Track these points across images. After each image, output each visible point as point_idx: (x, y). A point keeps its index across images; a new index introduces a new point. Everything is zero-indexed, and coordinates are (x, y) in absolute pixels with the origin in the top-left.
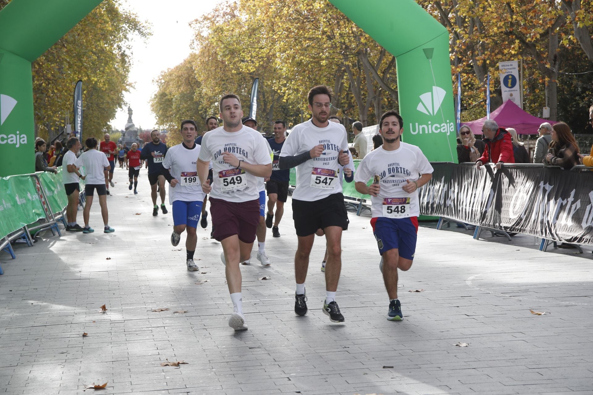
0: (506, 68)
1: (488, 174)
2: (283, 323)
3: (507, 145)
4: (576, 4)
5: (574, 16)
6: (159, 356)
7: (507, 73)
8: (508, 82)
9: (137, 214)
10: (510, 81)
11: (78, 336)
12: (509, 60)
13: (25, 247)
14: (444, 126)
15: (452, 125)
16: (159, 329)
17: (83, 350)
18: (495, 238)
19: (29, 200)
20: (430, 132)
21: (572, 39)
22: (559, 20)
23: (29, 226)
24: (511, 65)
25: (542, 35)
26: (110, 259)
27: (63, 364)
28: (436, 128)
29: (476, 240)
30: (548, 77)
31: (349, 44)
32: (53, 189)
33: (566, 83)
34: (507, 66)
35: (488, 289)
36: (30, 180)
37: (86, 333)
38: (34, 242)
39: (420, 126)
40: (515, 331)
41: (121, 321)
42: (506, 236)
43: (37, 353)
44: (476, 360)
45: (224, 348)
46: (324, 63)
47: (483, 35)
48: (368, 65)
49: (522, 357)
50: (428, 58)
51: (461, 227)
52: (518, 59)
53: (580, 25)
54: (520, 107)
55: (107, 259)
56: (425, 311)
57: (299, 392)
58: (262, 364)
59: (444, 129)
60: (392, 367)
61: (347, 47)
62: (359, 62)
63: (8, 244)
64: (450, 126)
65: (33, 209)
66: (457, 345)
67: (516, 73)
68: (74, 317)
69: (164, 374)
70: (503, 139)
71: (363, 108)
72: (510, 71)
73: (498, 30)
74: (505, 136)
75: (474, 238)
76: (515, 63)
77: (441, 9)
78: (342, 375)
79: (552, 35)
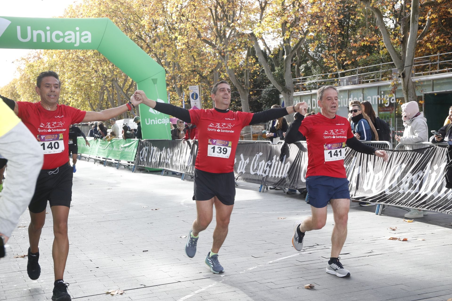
0: (192, 89)
1: (188, 146)
2: (83, 230)
4: (227, 57)
5: (226, 63)
6: (13, 252)
7: (193, 92)
10: (195, 96)
12: (194, 85)
14: (164, 120)
20: (156, 123)
21: (226, 75)
22: (219, 65)
24: (195, 88)
25: (210, 72)
28: (160, 121)
31: (107, 75)
35: (192, 207)
39: (151, 120)
46: (93, 85)
47: (180, 72)
48: (118, 87)
50: (154, 84)
51: (174, 174)
52: (199, 85)
53: (229, 68)
57: (98, 268)
59: (164, 122)
60: (147, 251)
61: (106, 77)
62: (112, 85)
64: (167, 120)
66: (181, 237)
67: (197, 92)
69: (17, 262)
72: (195, 91)
73: (188, 69)
75: (182, 180)
76: (197, 87)
77: (157, 57)
78: (121, 257)
79: (215, 72)
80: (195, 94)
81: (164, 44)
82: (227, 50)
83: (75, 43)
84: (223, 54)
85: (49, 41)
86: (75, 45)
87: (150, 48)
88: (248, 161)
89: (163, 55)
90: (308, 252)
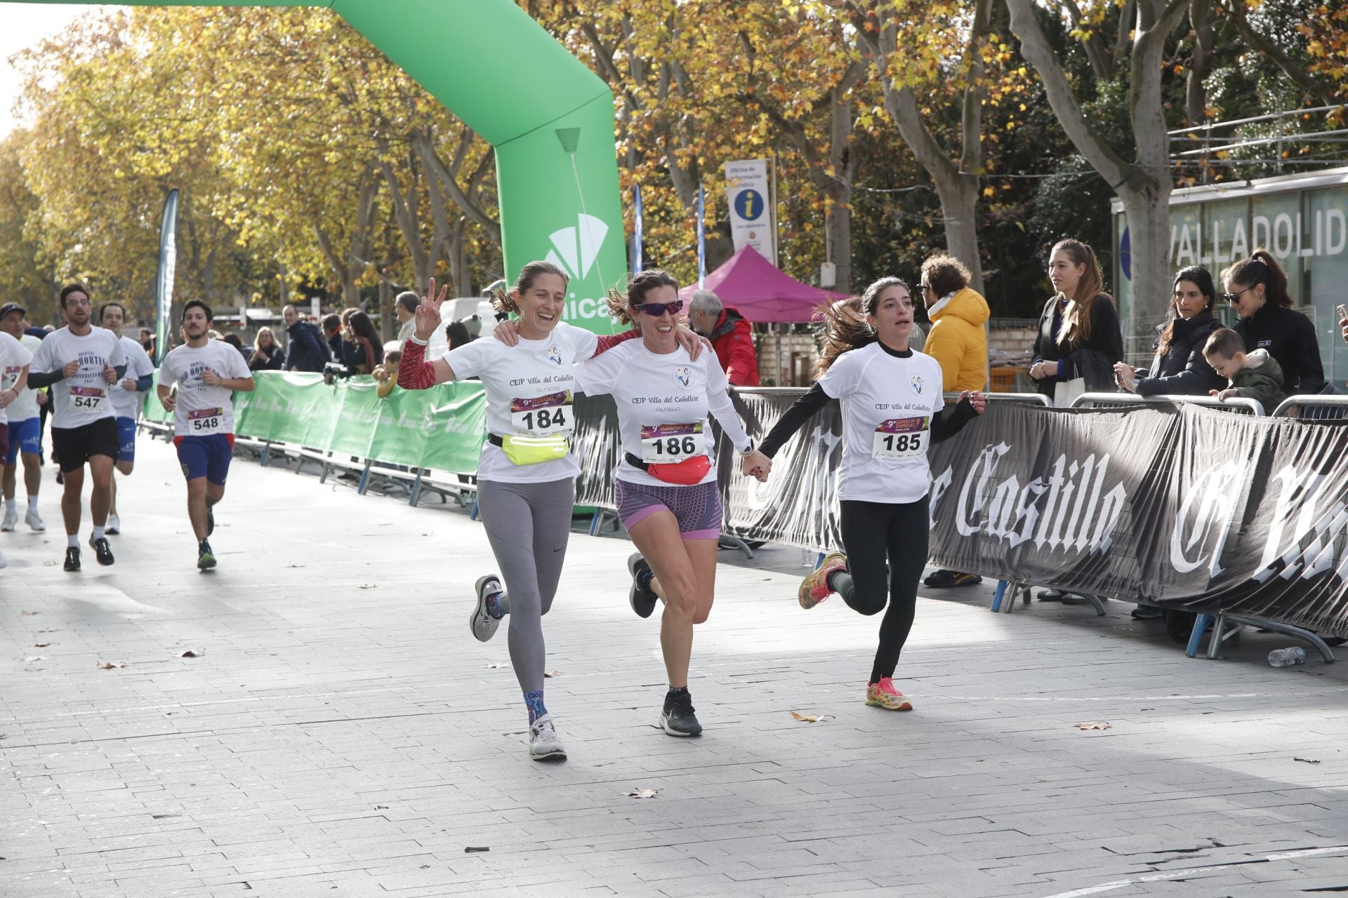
0: (740, 174)
2: (234, 756)
3: (742, 347)
4: (887, 38)
5: (883, 64)
7: (744, 185)
8: (745, 206)
10: (750, 205)
12: (747, 157)
20: (574, 316)
21: (880, 114)
22: (853, 73)
24: (752, 169)
25: (816, 105)
28: (588, 308)
30: (834, 196)
31: (389, 115)
33: (869, 209)
34: (743, 170)
35: (701, 669)
40: (758, 760)
42: (741, 549)
44: (673, 826)
45: (92, 819)
46: (331, 157)
47: (690, 101)
48: (433, 164)
49: (774, 816)
50: (566, 150)
52: (767, 157)
53: (896, 84)
54: (771, 261)
58: (184, 853)
60: (486, 849)
61: (385, 123)
62: (412, 156)
66: (632, 795)
67: (761, 188)
70: (732, 333)
71: (423, 260)
72: (750, 181)
73: (722, 92)
74: (737, 326)
76: (759, 165)
77: (596, 41)
78: (372, 872)
79: (837, 105)
80: (750, 195)
84: (868, 26)
88: (946, 478)
89: (623, 29)
90: (1172, 876)
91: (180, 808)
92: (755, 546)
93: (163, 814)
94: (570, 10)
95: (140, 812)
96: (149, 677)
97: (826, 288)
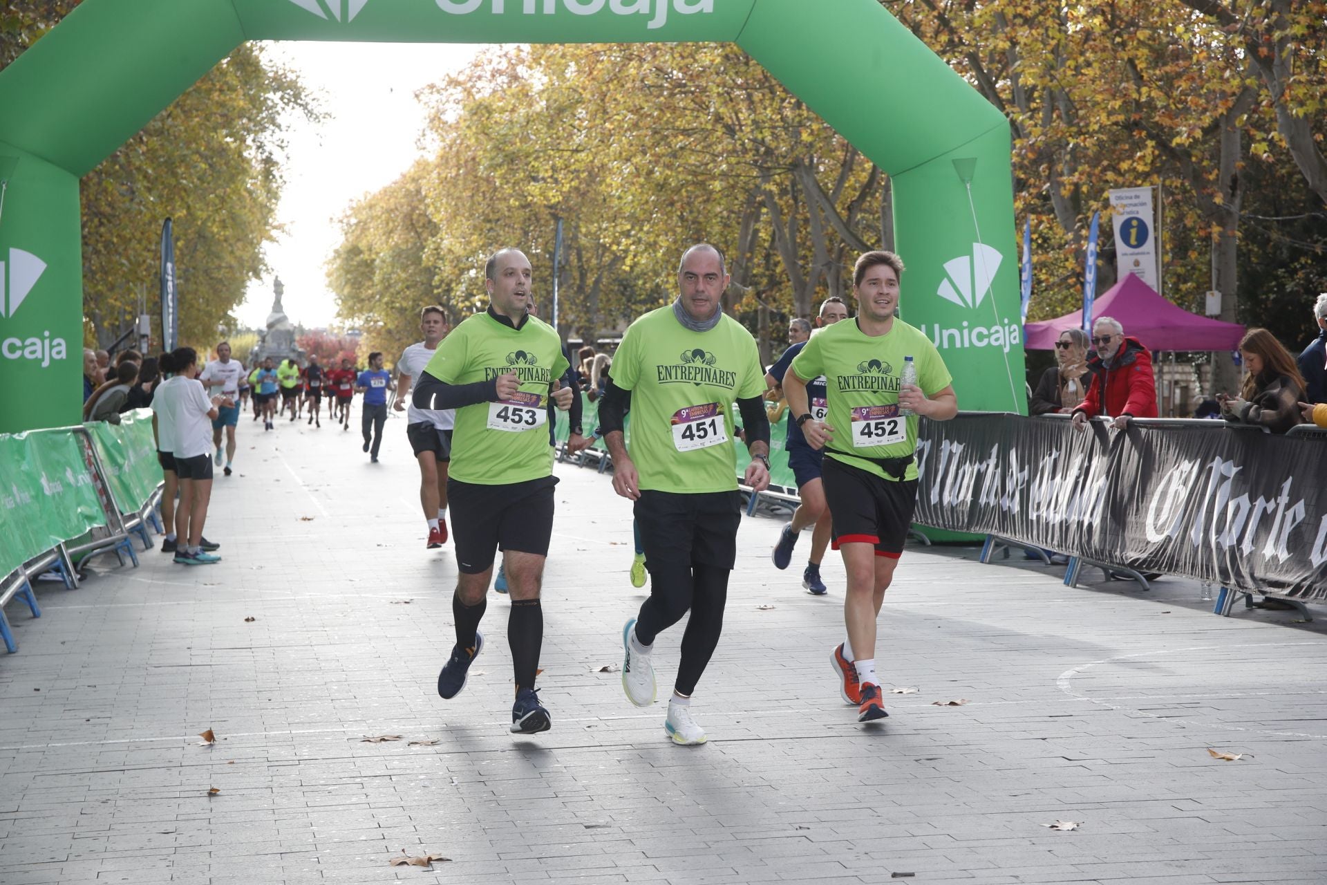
0: (1125, 202)
1: (1097, 440)
2: (655, 770)
3: (1144, 379)
5: (1277, 89)
6: (384, 843)
7: (1128, 213)
8: (1130, 234)
9: (304, 519)
10: (1136, 232)
11: (198, 794)
12: (1132, 185)
13: (60, 591)
14: (997, 332)
15: (1015, 330)
16: (377, 781)
17: (211, 826)
18: (1112, 584)
19: (69, 485)
20: (967, 345)
21: (1276, 139)
22: (1245, 99)
23: (69, 544)
24: (1137, 197)
25: (1206, 131)
26: (253, 619)
27: (169, 859)
28: (980, 337)
29: (1069, 589)
30: (1218, 225)
31: (773, 145)
32: (120, 460)
33: (1255, 237)
34: (1127, 198)
35: (1108, 701)
36: (72, 440)
37: (215, 787)
38: (80, 580)
39: (944, 331)
40: (1177, 796)
41: (291, 763)
42: (1137, 580)
43: (109, 833)
44: (1096, 861)
45: (529, 826)
46: (716, 185)
47: (1074, 129)
48: (815, 192)
49: (1200, 856)
50: (963, 181)
51: (1033, 558)
52: (1153, 184)
53: (1294, 110)
54: (1155, 290)
55: (247, 620)
56: (971, 747)
58: (618, 863)
59: (997, 340)
60: (912, 875)
61: (769, 152)
62: (794, 184)
63: (23, 584)
64: (1010, 333)
65: (79, 505)
66: (1052, 827)
67: (1146, 215)
68: (184, 752)
70: (1133, 364)
71: (801, 287)
72: (1135, 209)
73: (1108, 119)
74: (1139, 357)
75: (1067, 583)
76: (1145, 193)
77: (979, 69)
79: (1227, 131)
80: (1135, 223)
81: (1010, 11)
82: (1289, 32)
83: (652, 15)
84: (1264, 51)
85: (549, 7)
86: (652, 25)
87: (952, 31)
89: (1005, 59)
91: (609, 819)
92: (1151, 578)
93: (594, 824)
94: (956, 39)
95: (572, 821)
96: (567, 690)
97: (1211, 317)
